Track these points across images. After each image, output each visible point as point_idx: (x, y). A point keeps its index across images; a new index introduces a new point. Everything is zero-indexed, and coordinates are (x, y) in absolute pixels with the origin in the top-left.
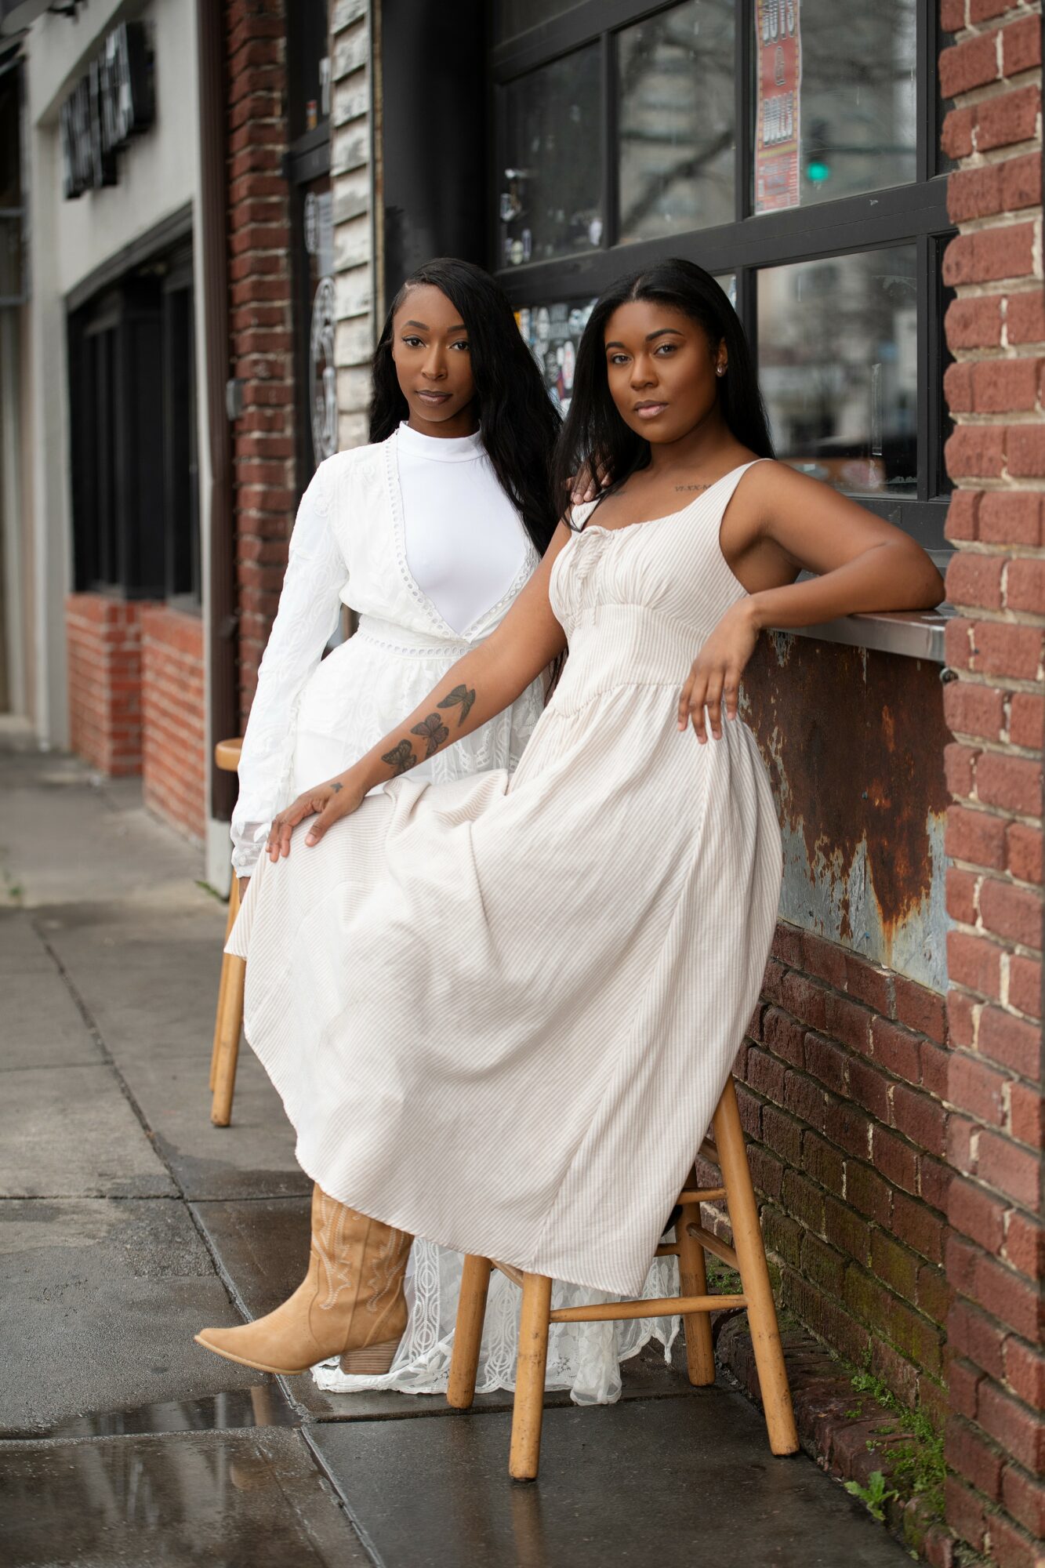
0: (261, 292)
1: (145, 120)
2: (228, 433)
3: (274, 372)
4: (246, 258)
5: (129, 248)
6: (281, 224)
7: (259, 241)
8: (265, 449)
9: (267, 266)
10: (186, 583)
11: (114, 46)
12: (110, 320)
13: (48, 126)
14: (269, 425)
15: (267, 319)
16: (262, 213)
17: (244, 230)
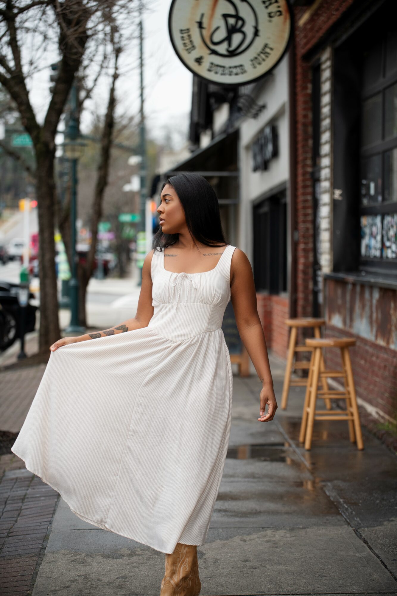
0: (305, 208)
1: (276, 154)
2: (295, 245)
3: (307, 229)
4: (301, 198)
5: (271, 190)
6: (310, 190)
7: (304, 194)
8: (305, 250)
9: (306, 201)
10: (285, 289)
11: (268, 131)
12: (265, 209)
13: (248, 148)
14: (306, 243)
15: (306, 215)
16: (305, 187)
17: (300, 191)
